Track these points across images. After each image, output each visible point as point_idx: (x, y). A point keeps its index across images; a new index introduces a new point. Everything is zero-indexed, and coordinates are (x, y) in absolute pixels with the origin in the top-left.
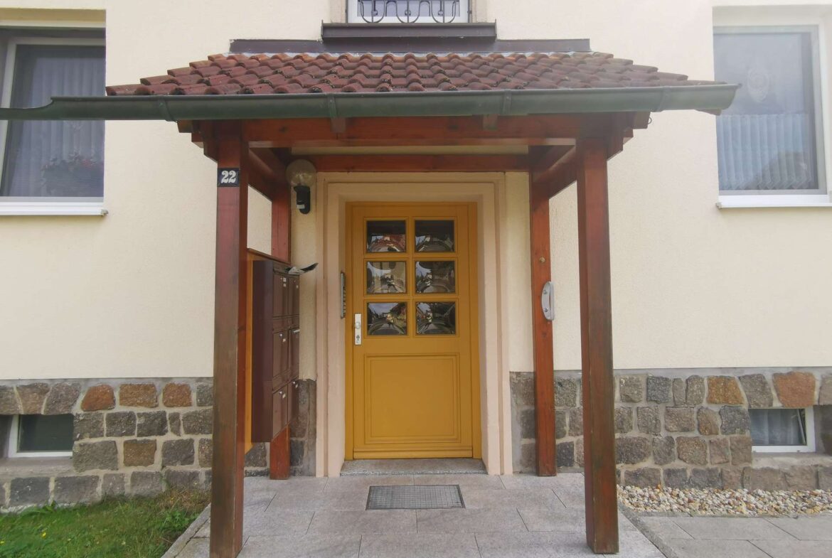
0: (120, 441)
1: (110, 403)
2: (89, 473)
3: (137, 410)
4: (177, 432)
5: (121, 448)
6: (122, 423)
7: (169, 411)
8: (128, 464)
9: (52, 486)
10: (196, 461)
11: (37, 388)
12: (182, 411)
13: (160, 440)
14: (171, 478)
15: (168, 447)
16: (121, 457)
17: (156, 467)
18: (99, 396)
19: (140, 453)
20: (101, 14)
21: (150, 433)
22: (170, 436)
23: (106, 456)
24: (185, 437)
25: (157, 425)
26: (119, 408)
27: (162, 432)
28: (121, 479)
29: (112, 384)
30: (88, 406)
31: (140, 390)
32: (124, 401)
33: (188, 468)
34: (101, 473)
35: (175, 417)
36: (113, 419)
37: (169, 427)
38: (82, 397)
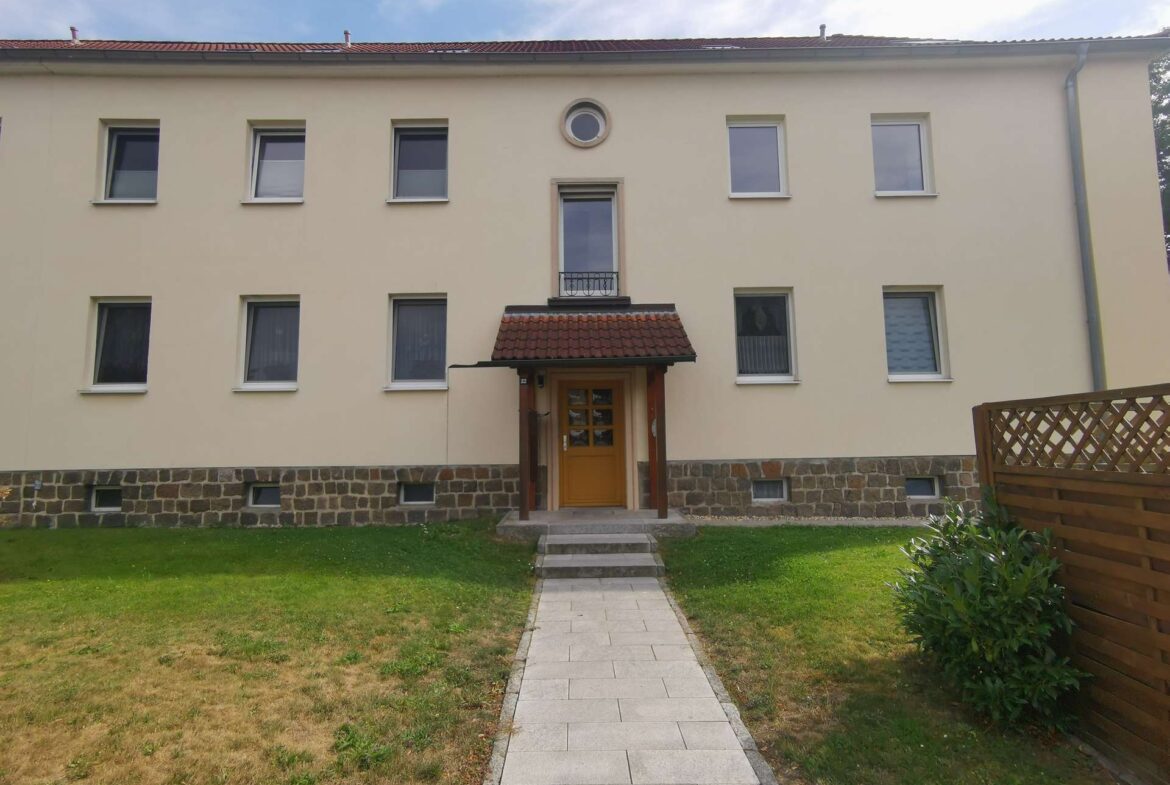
0: (456, 495)
1: (451, 477)
2: (443, 509)
3: (464, 480)
4: (482, 491)
5: (457, 498)
6: (456, 486)
7: (479, 481)
8: (459, 505)
9: (426, 515)
10: (491, 504)
11: (418, 470)
12: (484, 481)
13: (474, 494)
14: (480, 512)
15: (478, 497)
16: (457, 502)
17: (473, 506)
18: (446, 472)
19: (465, 500)
20: (446, 294)
21: (470, 491)
22: (479, 493)
23: (449, 501)
24: (486, 493)
25: (473, 487)
26: (455, 479)
27: (475, 491)
28: (457, 512)
29: (453, 468)
30: (441, 477)
31: (465, 471)
32: (458, 475)
33: (487, 507)
34: (449, 509)
35: (481, 483)
36: (453, 484)
37: (478, 488)
38: (438, 474)
